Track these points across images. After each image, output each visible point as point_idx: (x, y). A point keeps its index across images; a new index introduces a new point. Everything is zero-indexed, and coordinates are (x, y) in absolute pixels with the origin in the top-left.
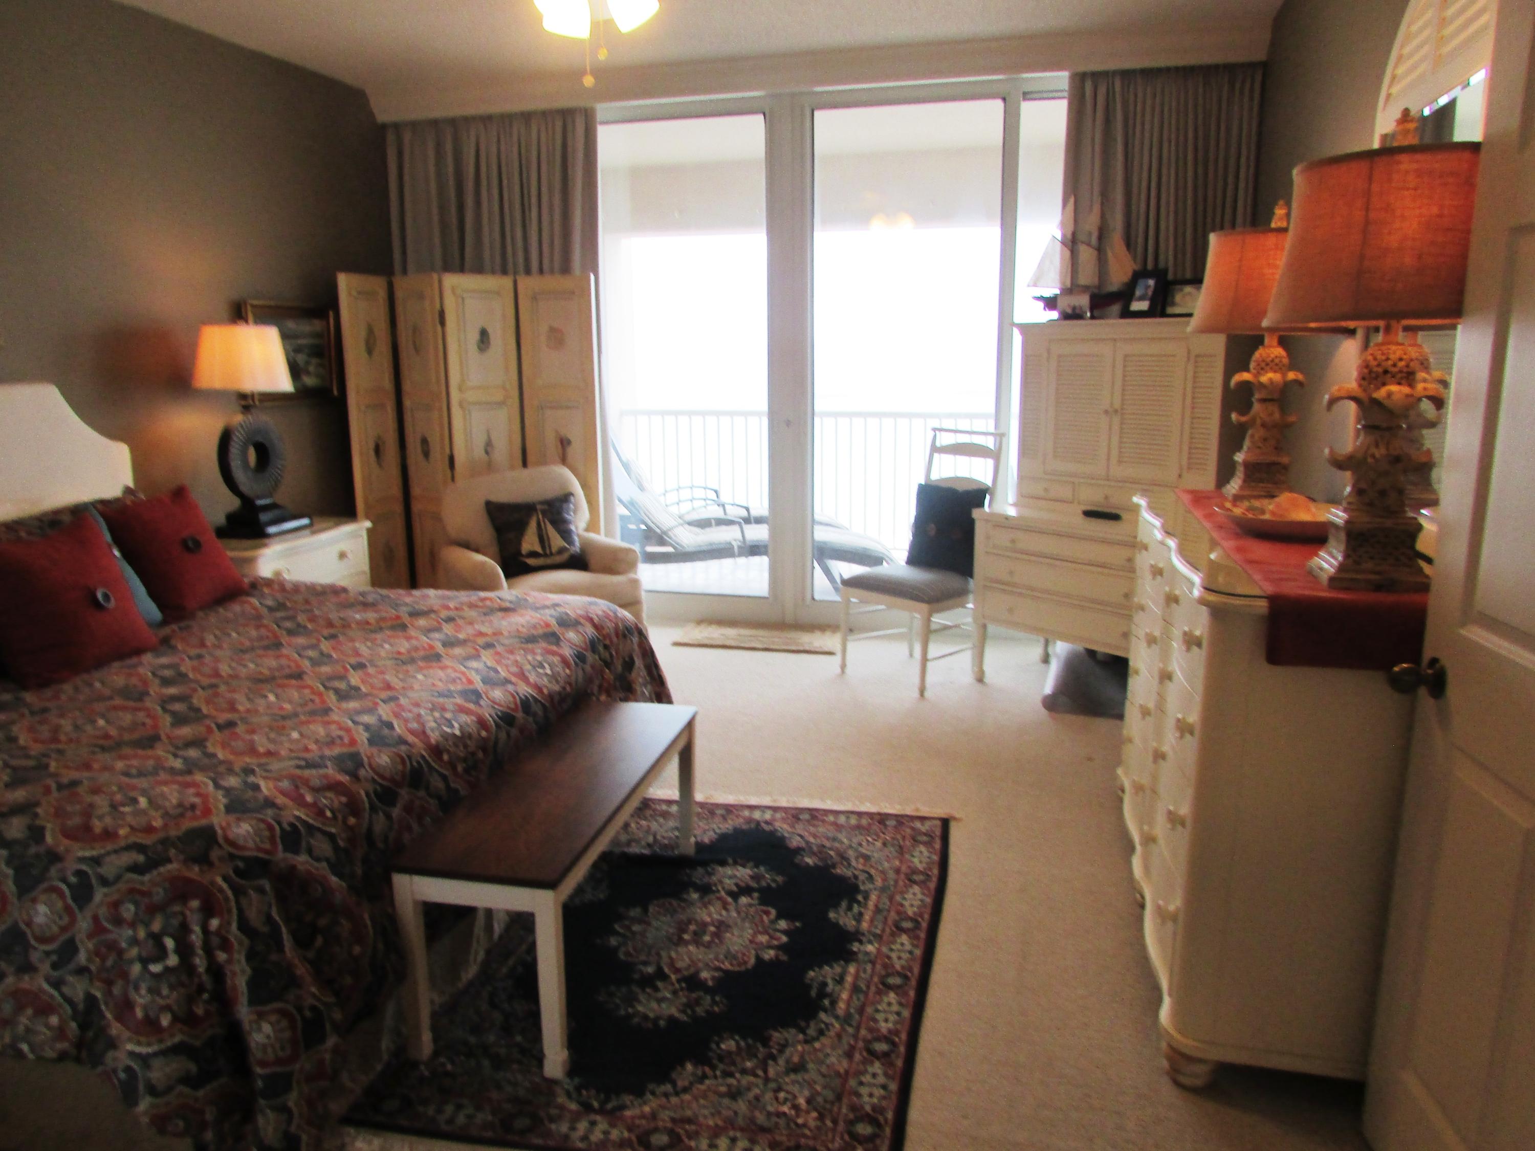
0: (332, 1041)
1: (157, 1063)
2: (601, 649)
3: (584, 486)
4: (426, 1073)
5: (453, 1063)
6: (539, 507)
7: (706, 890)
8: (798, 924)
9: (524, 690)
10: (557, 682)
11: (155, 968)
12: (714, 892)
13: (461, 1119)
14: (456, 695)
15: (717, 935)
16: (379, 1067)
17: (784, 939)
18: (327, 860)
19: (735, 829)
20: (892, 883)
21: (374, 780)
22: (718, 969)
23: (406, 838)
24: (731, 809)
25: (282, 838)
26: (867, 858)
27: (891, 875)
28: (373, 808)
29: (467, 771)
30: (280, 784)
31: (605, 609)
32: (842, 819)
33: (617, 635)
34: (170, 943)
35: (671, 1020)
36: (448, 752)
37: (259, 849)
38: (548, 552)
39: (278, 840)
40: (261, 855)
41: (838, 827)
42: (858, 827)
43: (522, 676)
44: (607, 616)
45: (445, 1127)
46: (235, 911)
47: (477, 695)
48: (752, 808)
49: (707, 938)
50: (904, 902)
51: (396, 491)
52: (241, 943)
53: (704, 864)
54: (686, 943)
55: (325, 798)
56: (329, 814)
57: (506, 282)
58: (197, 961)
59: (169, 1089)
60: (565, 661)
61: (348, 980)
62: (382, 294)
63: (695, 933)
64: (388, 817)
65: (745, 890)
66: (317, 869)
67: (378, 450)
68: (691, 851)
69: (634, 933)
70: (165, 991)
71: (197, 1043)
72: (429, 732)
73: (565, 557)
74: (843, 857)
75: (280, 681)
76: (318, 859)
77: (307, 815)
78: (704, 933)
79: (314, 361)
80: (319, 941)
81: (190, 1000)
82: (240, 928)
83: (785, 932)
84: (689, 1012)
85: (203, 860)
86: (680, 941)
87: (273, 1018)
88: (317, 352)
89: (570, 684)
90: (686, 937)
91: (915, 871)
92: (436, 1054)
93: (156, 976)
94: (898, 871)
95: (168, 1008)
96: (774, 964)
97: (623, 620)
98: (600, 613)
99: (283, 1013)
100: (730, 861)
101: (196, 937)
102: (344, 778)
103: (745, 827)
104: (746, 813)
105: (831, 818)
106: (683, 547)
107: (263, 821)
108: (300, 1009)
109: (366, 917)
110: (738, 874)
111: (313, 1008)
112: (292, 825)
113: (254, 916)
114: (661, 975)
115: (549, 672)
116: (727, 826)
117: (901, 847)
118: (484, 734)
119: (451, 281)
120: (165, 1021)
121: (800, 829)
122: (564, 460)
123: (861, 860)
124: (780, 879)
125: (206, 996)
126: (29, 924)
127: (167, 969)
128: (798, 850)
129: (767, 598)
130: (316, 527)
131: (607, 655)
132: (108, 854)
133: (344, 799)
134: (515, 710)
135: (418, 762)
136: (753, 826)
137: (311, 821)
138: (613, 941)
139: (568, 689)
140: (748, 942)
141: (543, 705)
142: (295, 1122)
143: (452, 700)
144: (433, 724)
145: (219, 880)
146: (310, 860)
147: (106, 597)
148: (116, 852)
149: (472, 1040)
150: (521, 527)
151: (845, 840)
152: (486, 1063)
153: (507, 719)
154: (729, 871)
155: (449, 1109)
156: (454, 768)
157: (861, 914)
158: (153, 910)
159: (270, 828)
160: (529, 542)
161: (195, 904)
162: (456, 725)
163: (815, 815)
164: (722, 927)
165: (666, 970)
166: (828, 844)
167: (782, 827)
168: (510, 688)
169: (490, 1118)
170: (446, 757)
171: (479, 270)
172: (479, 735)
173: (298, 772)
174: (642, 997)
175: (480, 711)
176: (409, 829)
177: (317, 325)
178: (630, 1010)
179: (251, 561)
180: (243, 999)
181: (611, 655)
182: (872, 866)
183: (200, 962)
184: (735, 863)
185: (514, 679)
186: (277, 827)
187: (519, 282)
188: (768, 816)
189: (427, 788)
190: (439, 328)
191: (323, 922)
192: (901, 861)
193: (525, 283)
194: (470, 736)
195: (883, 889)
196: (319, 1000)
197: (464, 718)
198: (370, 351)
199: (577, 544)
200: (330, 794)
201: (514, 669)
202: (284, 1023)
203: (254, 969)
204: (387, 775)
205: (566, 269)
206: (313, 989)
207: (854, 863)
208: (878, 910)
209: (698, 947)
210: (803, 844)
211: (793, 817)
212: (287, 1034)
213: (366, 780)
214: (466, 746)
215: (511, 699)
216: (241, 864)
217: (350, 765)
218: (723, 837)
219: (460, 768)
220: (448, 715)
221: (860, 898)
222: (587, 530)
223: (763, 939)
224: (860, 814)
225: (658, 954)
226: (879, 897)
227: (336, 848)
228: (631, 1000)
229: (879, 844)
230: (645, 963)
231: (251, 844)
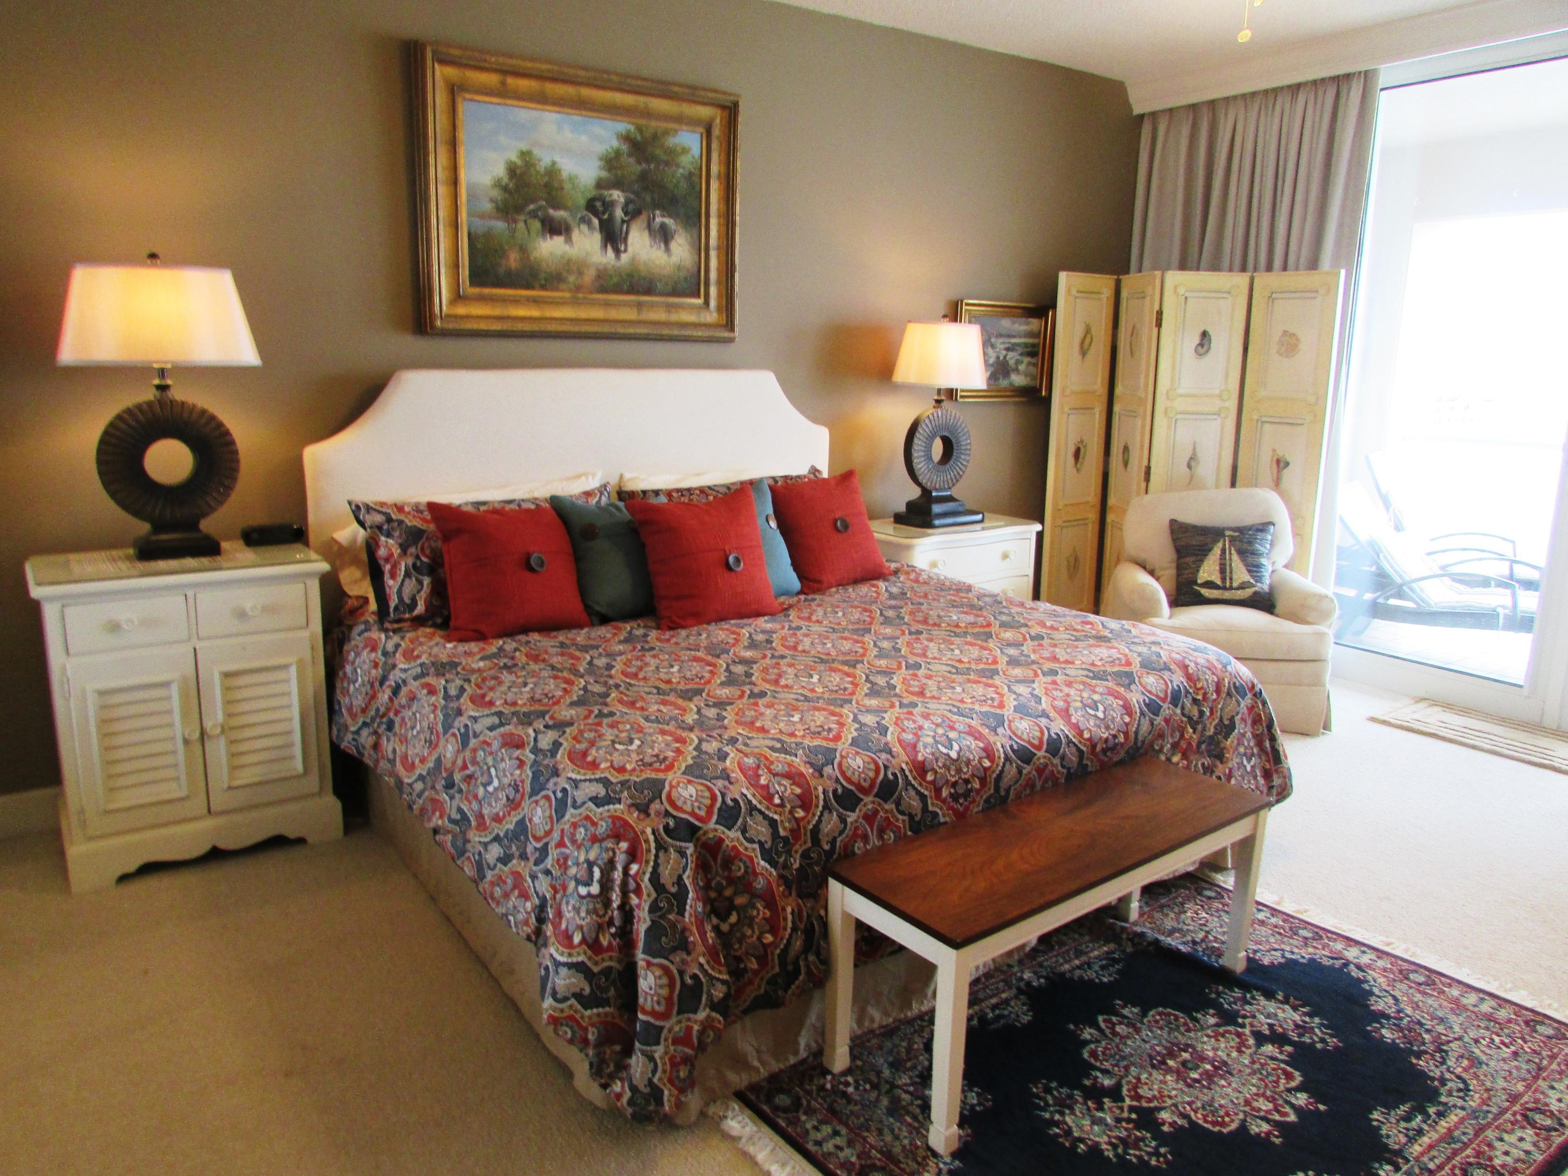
0: (702, 1015)
1: (564, 971)
2: (1188, 703)
3: (1295, 517)
4: (828, 1086)
5: (856, 1088)
6: (1228, 533)
7: (1229, 1018)
8: (1322, 1107)
9: (1059, 727)
10: (1107, 728)
11: (583, 891)
12: (1236, 1024)
13: (829, 1147)
14: (974, 716)
15: (1209, 1076)
16: (792, 1060)
17: (1292, 1118)
18: (761, 844)
19: (1312, 961)
20: (1494, 1110)
21: (837, 780)
22: (1184, 1116)
23: (859, 847)
24: (1321, 933)
25: (720, 809)
26: (1475, 1062)
27: (1500, 1099)
28: (826, 807)
29: (955, 797)
30: (746, 760)
31: (1212, 658)
32: (1470, 999)
33: (1218, 691)
34: (597, 873)
35: (1095, 1149)
36: (933, 770)
37: (693, 814)
38: (1228, 585)
39: (716, 810)
40: (691, 819)
41: (1458, 1006)
42: (1489, 1018)
43: (1065, 714)
44: (1211, 668)
45: (811, 1147)
46: (652, 863)
47: (1000, 721)
48: (1350, 942)
49: (1195, 1075)
50: (1497, 1144)
51: (1093, 497)
52: (649, 895)
53: (1246, 987)
54: (1169, 1070)
55: (780, 784)
56: (777, 801)
57: (1241, 280)
58: (614, 897)
59: (566, 999)
60: (1127, 708)
61: (753, 964)
62: (1107, 293)
63: (1184, 1063)
64: (843, 820)
65: (1279, 1039)
66: (746, 849)
67: (1077, 454)
68: (1239, 966)
69: (1115, 1034)
70: (583, 914)
71: (596, 969)
72: (920, 746)
73: (1248, 592)
74: (1440, 1048)
75: (835, 665)
76: (751, 841)
77: (754, 795)
78: (1196, 1068)
79: (1026, 360)
80: (733, 918)
81: (600, 928)
82: (650, 880)
83: (1297, 1109)
84: (1120, 1151)
85: (644, 810)
86: (1160, 1065)
87: (658, 972)
88: (1032, 352)
89: (1126, 734)
90: (1171, 1063)
91: (1543, 1111)
92: (849, 1071)
93: (582, 897)
94: (1514, 1098)
95: (581, 928)
96: (1262, 1142)
97: (1237, 675)
98: (1201, 661)
99: (667, 971)
100: (1280, 996)
101: (618, 875)
102: (808, 771)
103: (1327, 962)
104: (1339, 946)
105: (1455, 992)
106: (1429, 605)
107: (709, 789)
108: (681, 973)
109: (789, 909)
110: (1281, 1015)
111: (695, 977)
112: (735, 800)
113: (667, 875)
114: (1115, 1094)
115: (1100, 715)
116: (1303, 954)
117: (1540, 1069)
118: (987, 763)
119: (1174, 278)
120: (577, 939)
121: (1400, 990)
122: (1277, 484)
123: (1465, 1063)
124: (1332, 1041)
125: (613, 930)
126: (531, 820)
127: (589, 895)
128: (1381, 1016)
129: (1521, 686)
130: (986, 524)
131: (1195, 713)
132: (585, 780)
133: (798, 791)
134: (1039, 748)
135: (894, 775)
136: (1338, 964)
137: (754, 802)
138: (1088, 1033)
139: (1121, 739)
140: (1241, 1101)
141: (1079, 750)
142: (658, 1074)
143: (968, 720)
144: (930, 740)
145: (649, 831)
146: (741, 838)
147: (737, 560)
148: (590, 780)
149: (886, 1073)
150: (1202, 552)
151: (1457, 1028)
152: (885, 1101)
153: (1025, 755)
154: (1271, 1006)
155: (827, 1129)
156: (938, 791)
157: (1420, 1132)
158: (595, 839)
159: (713, 798)
160: (1208, 571)
161: (624, 845)
162: (956, 747)
163: (1433, 977)
164: (1222, 1069)
165: (1125, 1091)
166: (1428, 1024)
167: (1377, 980)
168: (1043, 722)
169: (853, 1159)
170: (930, 777)
171: (1215, 267)
172: (980, 762)
173: (769, 753)
174: (1078, 1108)
175: (992, 739)
176: (865, 838)
177: (1034, 324)
178: (1057, 1117)
179: (909, 548)
180: (641, 944)
181: (1201, 713)
182: (1476, 1076)
183: (616, 898)
184: (1286, 1001)
185: (1053, 714)
186: (720, 799)
187: (1256, 281)
188: (1365, 959)
189: (898, 803)
190: (1155, 330)
191: (740, 900)
192: (1528, 1087)
193: (1264, 281)
194: (968, 763)
195: (1474, 1114)
196: (705, 972)
197: (970, 742)
198: (1084, 353)
199: (1267, 581)
200: (785, 782)
201: (1060, 704)
202: (665, 981)
203: (653, 921)
204: (855, 778)
205: (1314, 264)
206: (702, 960)
207: (1451, 1062)
208: (1449, 1137)
209: (1177, 1081)
210: (1391, 1011)
211: (1401, 972)
212: (665, 992)
213: (830, 778)
214: (959, 771)
215: (1038, 734)
216: (672, 823)
217: (821, 759)
218: (1291, 964)
219: (945, 793)
220: (952, 735)
221: (1432, 1110)
222: (1286, 566)
223: (1264, 1105)
224: (1503, 1002)
225: (1127, 1068)
226: (1462, 1121)
227: (775, 834)
228: (1065, 1105)
229: (1506, 1052)
230: (1105, 1072)
231: (688, 808)
